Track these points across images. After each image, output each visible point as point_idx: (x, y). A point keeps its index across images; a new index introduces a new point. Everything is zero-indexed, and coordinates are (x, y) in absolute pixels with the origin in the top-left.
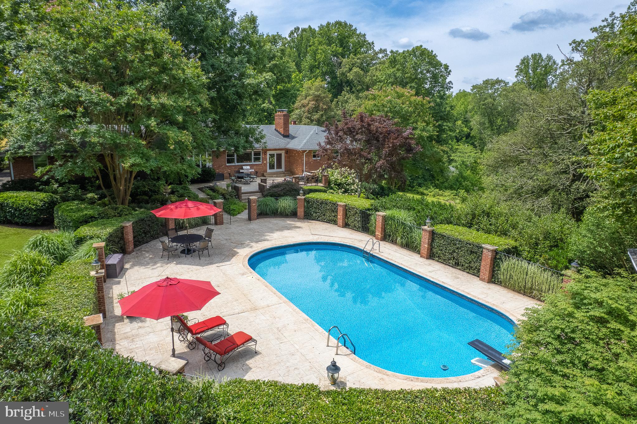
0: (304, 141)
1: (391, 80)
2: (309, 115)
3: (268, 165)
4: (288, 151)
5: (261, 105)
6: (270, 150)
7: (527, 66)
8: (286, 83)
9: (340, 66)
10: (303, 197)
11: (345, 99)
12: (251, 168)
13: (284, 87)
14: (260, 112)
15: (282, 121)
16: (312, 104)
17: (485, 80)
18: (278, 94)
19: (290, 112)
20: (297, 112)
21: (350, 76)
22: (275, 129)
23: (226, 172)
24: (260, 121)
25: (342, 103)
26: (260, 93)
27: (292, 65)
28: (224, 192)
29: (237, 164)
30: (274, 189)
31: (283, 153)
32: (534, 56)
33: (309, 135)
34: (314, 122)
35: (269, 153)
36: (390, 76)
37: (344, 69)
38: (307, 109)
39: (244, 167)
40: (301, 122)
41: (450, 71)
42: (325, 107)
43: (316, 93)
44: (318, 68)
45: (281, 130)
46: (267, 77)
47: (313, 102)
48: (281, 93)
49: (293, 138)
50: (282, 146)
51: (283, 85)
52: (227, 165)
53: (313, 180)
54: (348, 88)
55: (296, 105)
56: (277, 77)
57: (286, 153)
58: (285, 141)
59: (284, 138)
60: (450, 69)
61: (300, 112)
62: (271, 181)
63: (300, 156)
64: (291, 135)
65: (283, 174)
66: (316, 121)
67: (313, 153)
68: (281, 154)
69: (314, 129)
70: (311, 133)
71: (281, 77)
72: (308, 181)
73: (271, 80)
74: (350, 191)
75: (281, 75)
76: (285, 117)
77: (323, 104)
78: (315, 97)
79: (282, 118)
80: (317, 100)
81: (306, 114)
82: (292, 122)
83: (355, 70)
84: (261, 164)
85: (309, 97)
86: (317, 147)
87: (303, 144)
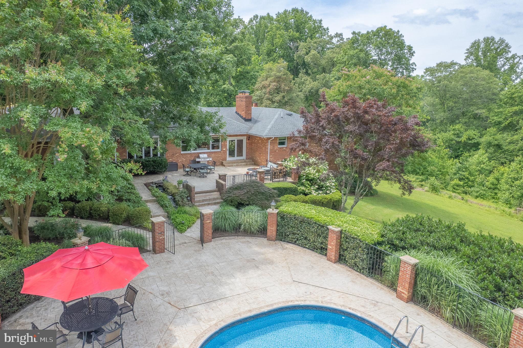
0: (269, 127)
1: (354, 61)
2: (271, 97)
3: (228, 152)
4: (250, 137)
5: (221, 86)
6: (230, 136)
7: (477, 49)
8: (246, 65)
9: (297, 49)
10: (276, 211)
11: (302, 80)
12: (209, 157)
13: (244, 69)
14: (220, 93)
15: (244, 103)
17: (438, 62)
18: (238, 76)
20: (258, 93)
21: (308, 59)
22: (236, 112)
23: (180, 161)
24: (220, 104)
25: (299, 85)
26: (220, 69)
27: (253, 49)
28: (174, 191)
29: (193, 152)
30: (236, 192)
31: (245, 139)
32: (487, 40)
33: (274, 120)
34: (276, 104)
35: (229, 139)
36: (352, 57)
37: (302, 52)
38: (268, 90)
39: (201, 156)
40: (262, 104)
41: (414, 52)
42: (287, 88)
43: (278, 74)
44: (275, 52)
45: (243, 113)
46: (228, 59)
47: (274, 84)
48: (241, 75)
49: (256, 122)
50: (244, 131)
51: (243, 67)
52: (182, 152)
53: (280, 175)
54: (304, 71)
55: (256, 86)
56: (238, 59)
57: (248, 139)
58: (247, 126)
59: (246, 122)
60: (414, 50)
61: (261, 93)
62: (232, 177)
63: (264, 143)
64: (254, 119)
65: (244, 162)
66: (277, 103)
67: (279, 140)
68: (242, 140)
69: (279, 112)
70: (276, 116)
71: (241, 59)
72: (275, 176)
73: (231, 61)
74: (324, 188)
75: (241, 57)
76: (247, 100)
77: (285, 85)
78: (277, 78)
79: (244, 100)
80: (279, 81)
81: (267, 95)
82: (254, 104)
83: (313, 53)
84: (220, 152)
85: (270, 79)
86: (283, 134)
87: (268, 130)
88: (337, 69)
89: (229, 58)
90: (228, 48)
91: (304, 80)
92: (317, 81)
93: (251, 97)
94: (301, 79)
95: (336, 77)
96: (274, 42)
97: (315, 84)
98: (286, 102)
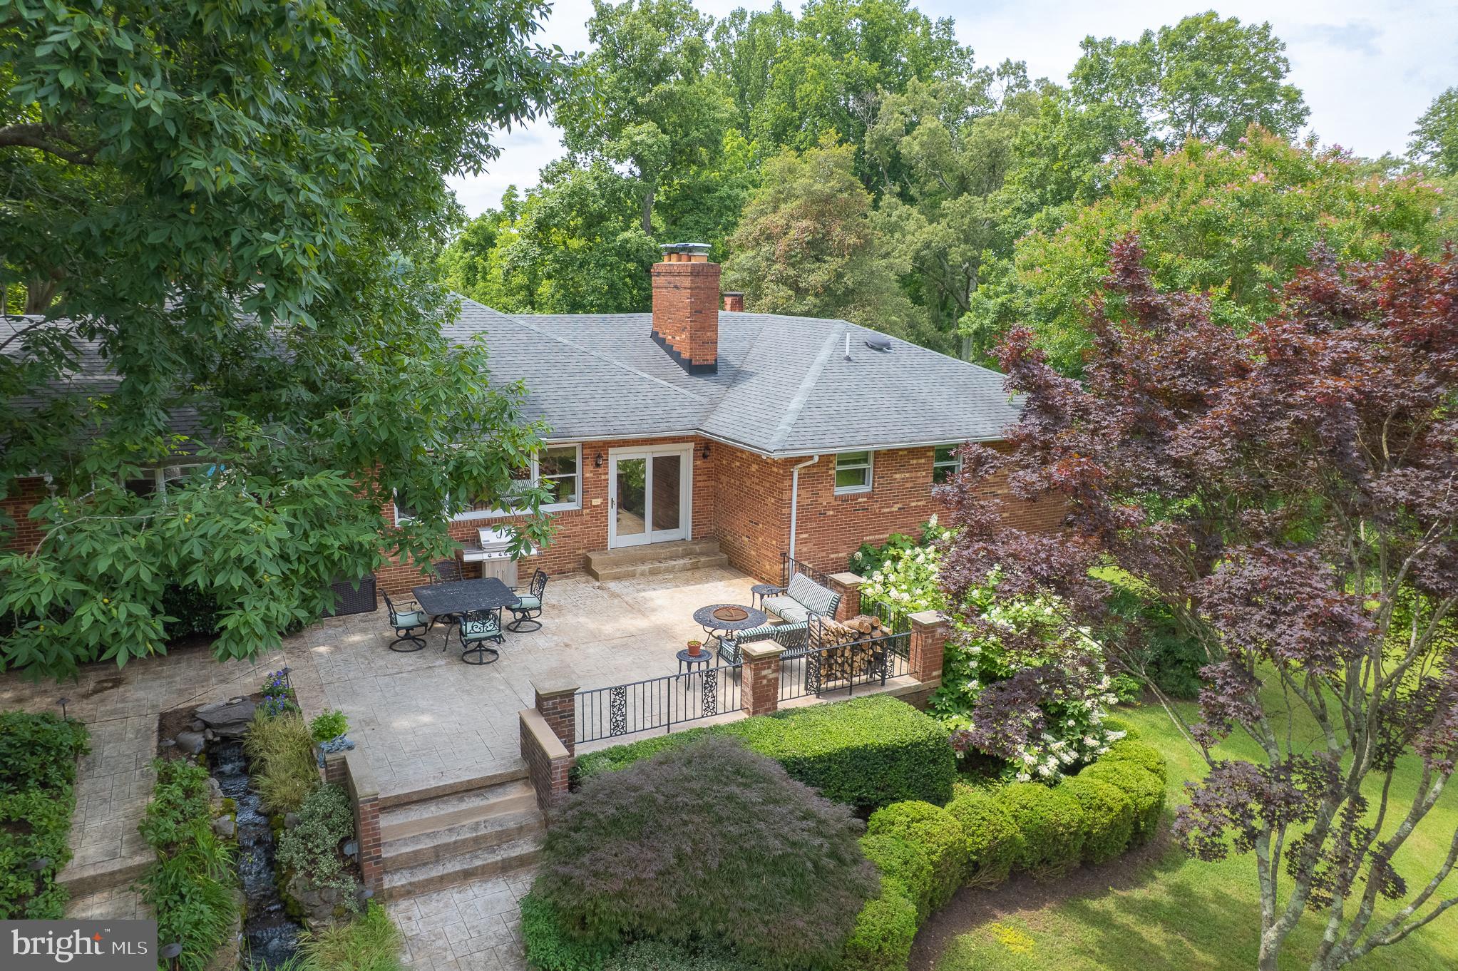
0: (796, 404)
2: (792, 272)
3: (611, 514)
4: (707, 448)
5: (615, 234)
6: (623, 444)
8: (701, 165)
9: (874, 116)
11: (894, 219)
13: (696, 178)
14: (613, 259)
15: (684, 298)
16: (802, 229)
18: (676, 201)
19: (718, 257)
20: (743, 258)
21: (911, 147)
22: (654, 335)
28: (285, 787)
31: (686, 456)
33: (815, 370)
34: (810, 300)
35: (615, 457)
37: (892, 126)
38: (781, 246)
40: (758, 297)
42: (852, 240)
43: (818, 187)
44: (799, 127)
45: (681, 341)
46: (638, 138)
47: (805, 223)
48: (685, 197)
49: (737, 376)
50: (684, 423)
53: (857, 658)
54: (897, 189)
55: (737, 233)
56: (674, 144)
57: (700, 454)
58: (698, 398)
59: (694, 380)
60: (1306, 104)
61: (754, 258)
62: (606, 694)
63: (772, 479)
64: (727, 364)
65: (683, 557)
66: (817, 295)
67: (840, 463)
68: (676, 460)
69: (834, 337)
70: (824, 354)
71: (685, 140)
72: (830, 666)
73: (650, 146)
74: (1071, 723)
75: (687, 135)
76: (700, 281)
77: (844, 228)
78: (813, 202)
79: (687, 282)
80: (820, 215)
81: (777, 266)
82: (728, 300)
83: (929, 125)
84: (577, 514)
85: (789, 205)
86: (860, 438)
87: (789, 418)
88: (1022, 176)
89: (643, 136)
90: (639, 100)
91: (899, 217)
92: (944, 222)
93: (718, 273)
94: (889, 215)
95: (1018, 203)
96: (798, 95)
97: (936, 232)
98: (849, 292)
